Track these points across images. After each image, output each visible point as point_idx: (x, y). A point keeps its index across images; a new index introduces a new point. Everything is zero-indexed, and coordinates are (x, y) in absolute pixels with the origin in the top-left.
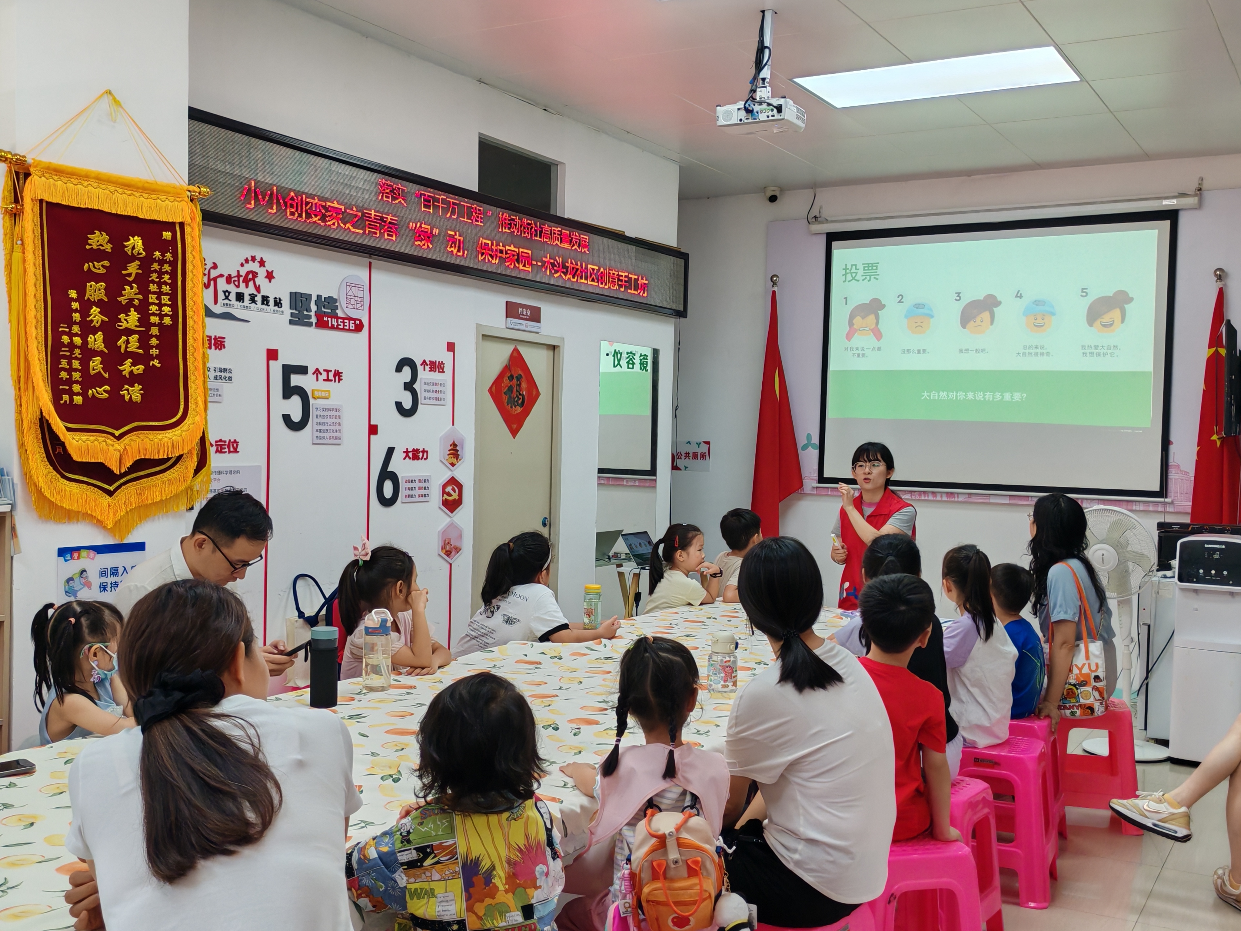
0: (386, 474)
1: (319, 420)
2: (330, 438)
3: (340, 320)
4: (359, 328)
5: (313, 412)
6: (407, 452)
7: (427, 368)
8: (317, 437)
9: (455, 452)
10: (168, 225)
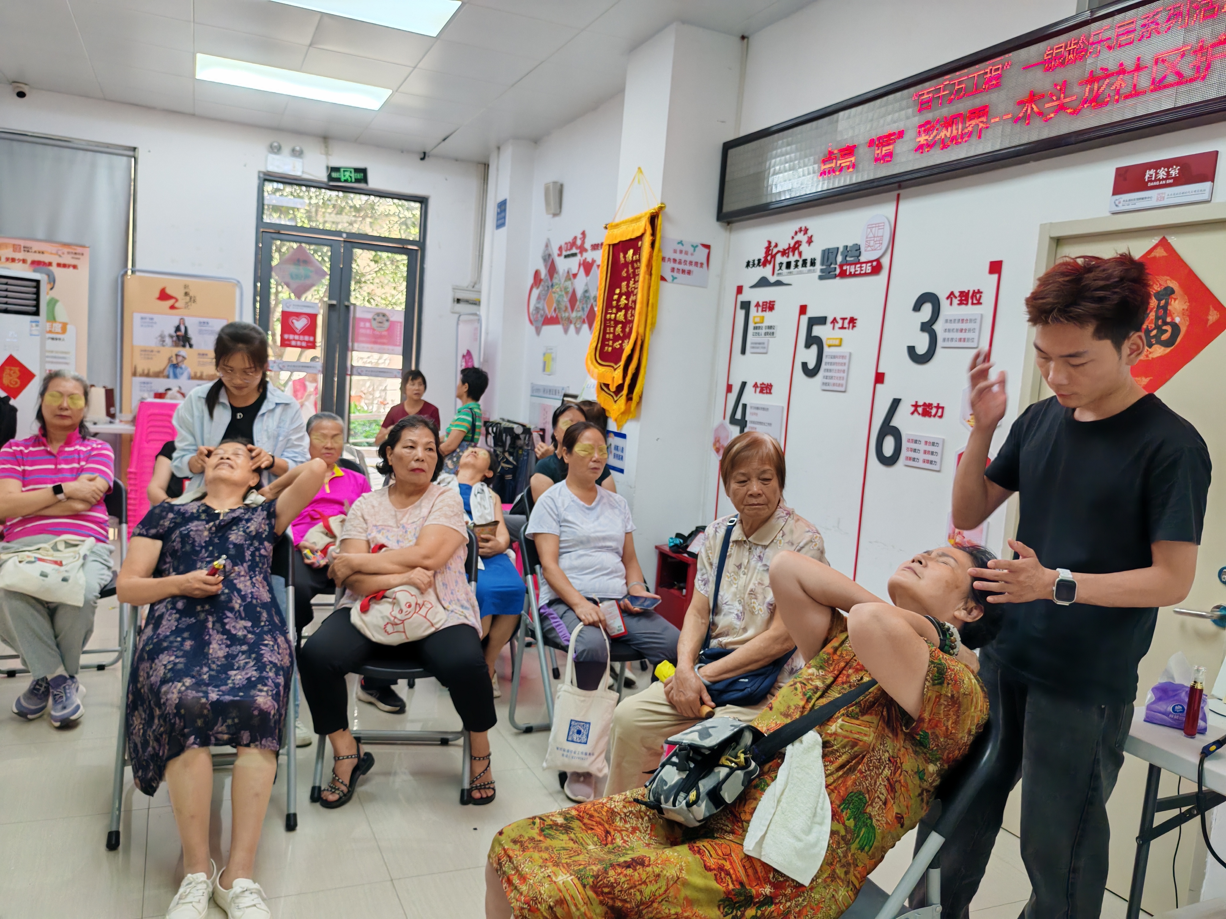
0: (888, 429)
1: (827, 367)
2: (834, 385)
3: (857, 266)
4: (877, 269)
5: (824, 360)
6: (916, 406)
7: (956, 301)
8: (825, 384)
10: (640, 238)
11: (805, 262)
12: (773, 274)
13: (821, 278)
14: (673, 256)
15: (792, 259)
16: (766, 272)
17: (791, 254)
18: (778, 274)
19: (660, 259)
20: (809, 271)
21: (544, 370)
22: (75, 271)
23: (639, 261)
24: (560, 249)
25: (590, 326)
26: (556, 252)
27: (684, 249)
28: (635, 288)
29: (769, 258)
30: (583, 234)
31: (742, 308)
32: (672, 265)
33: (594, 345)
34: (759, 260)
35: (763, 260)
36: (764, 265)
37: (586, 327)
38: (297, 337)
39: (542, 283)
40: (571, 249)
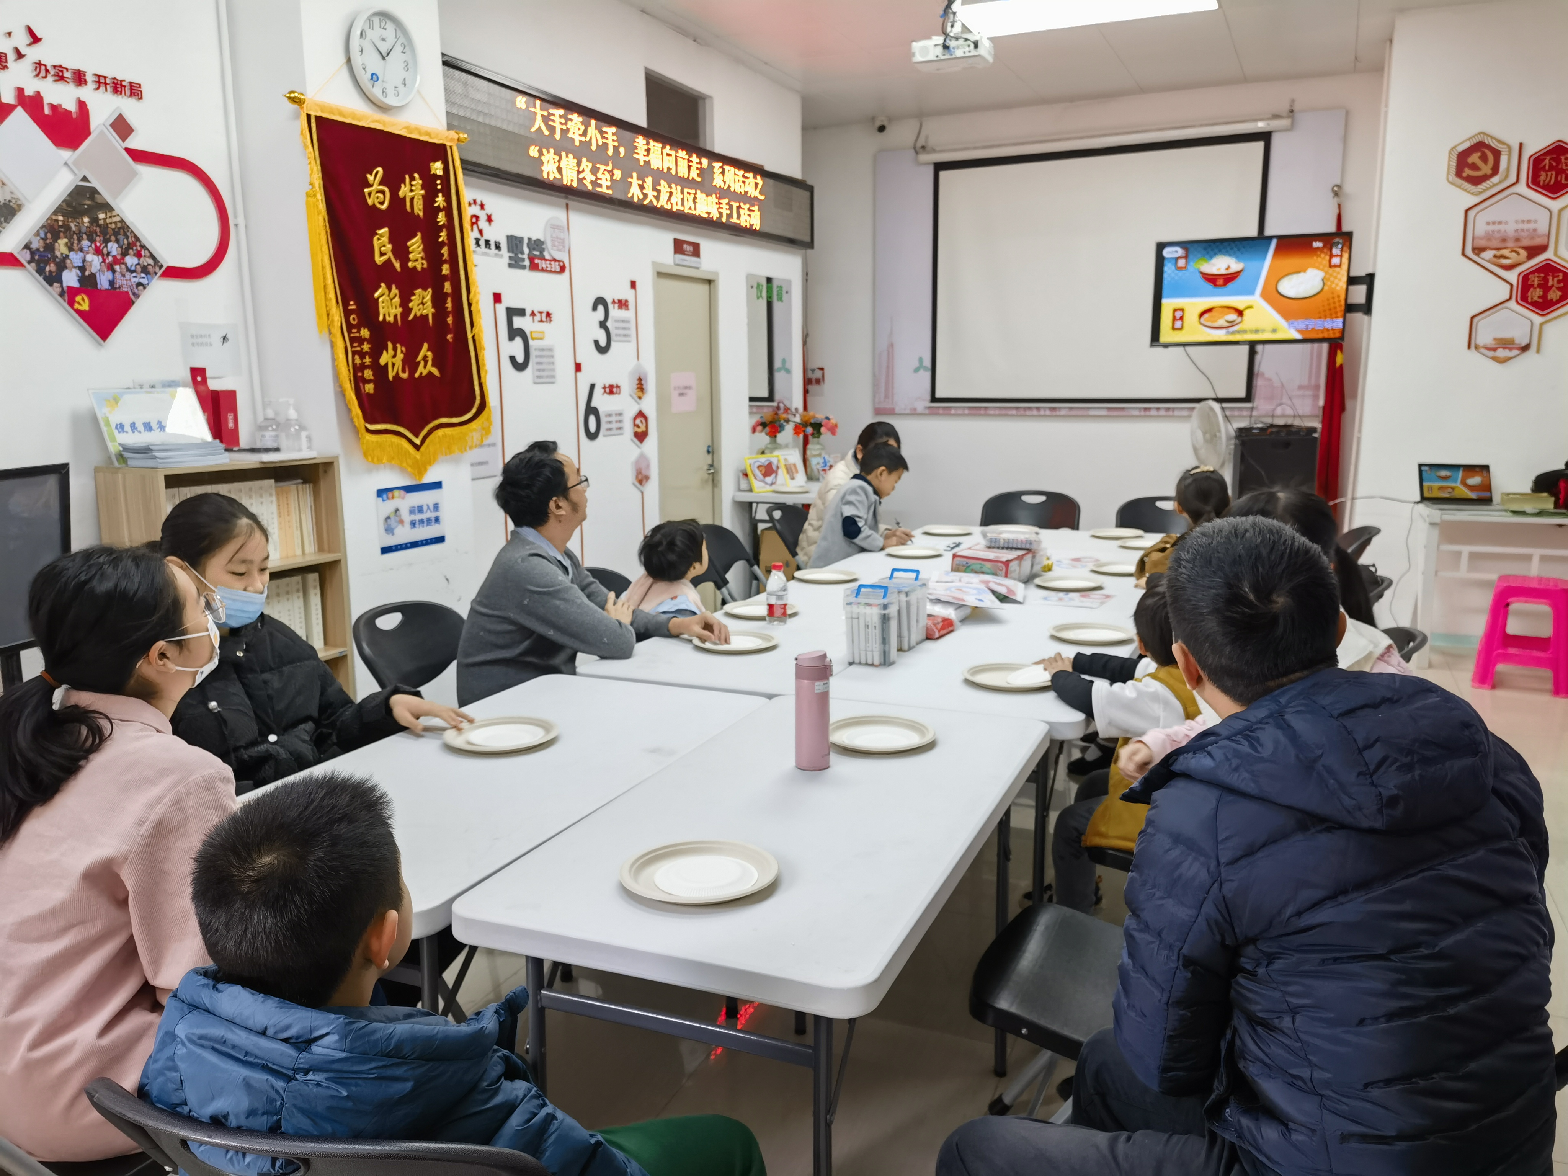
0: (591, 410)
1: (539, 360)
2: (547, 377)
3: (548, 262)
4: (563, 269)
5: (533, 353)
6: (604, 388)
7: (616, 306)
8: (538, 377)
9: (641, 386)
13: (510, 266)
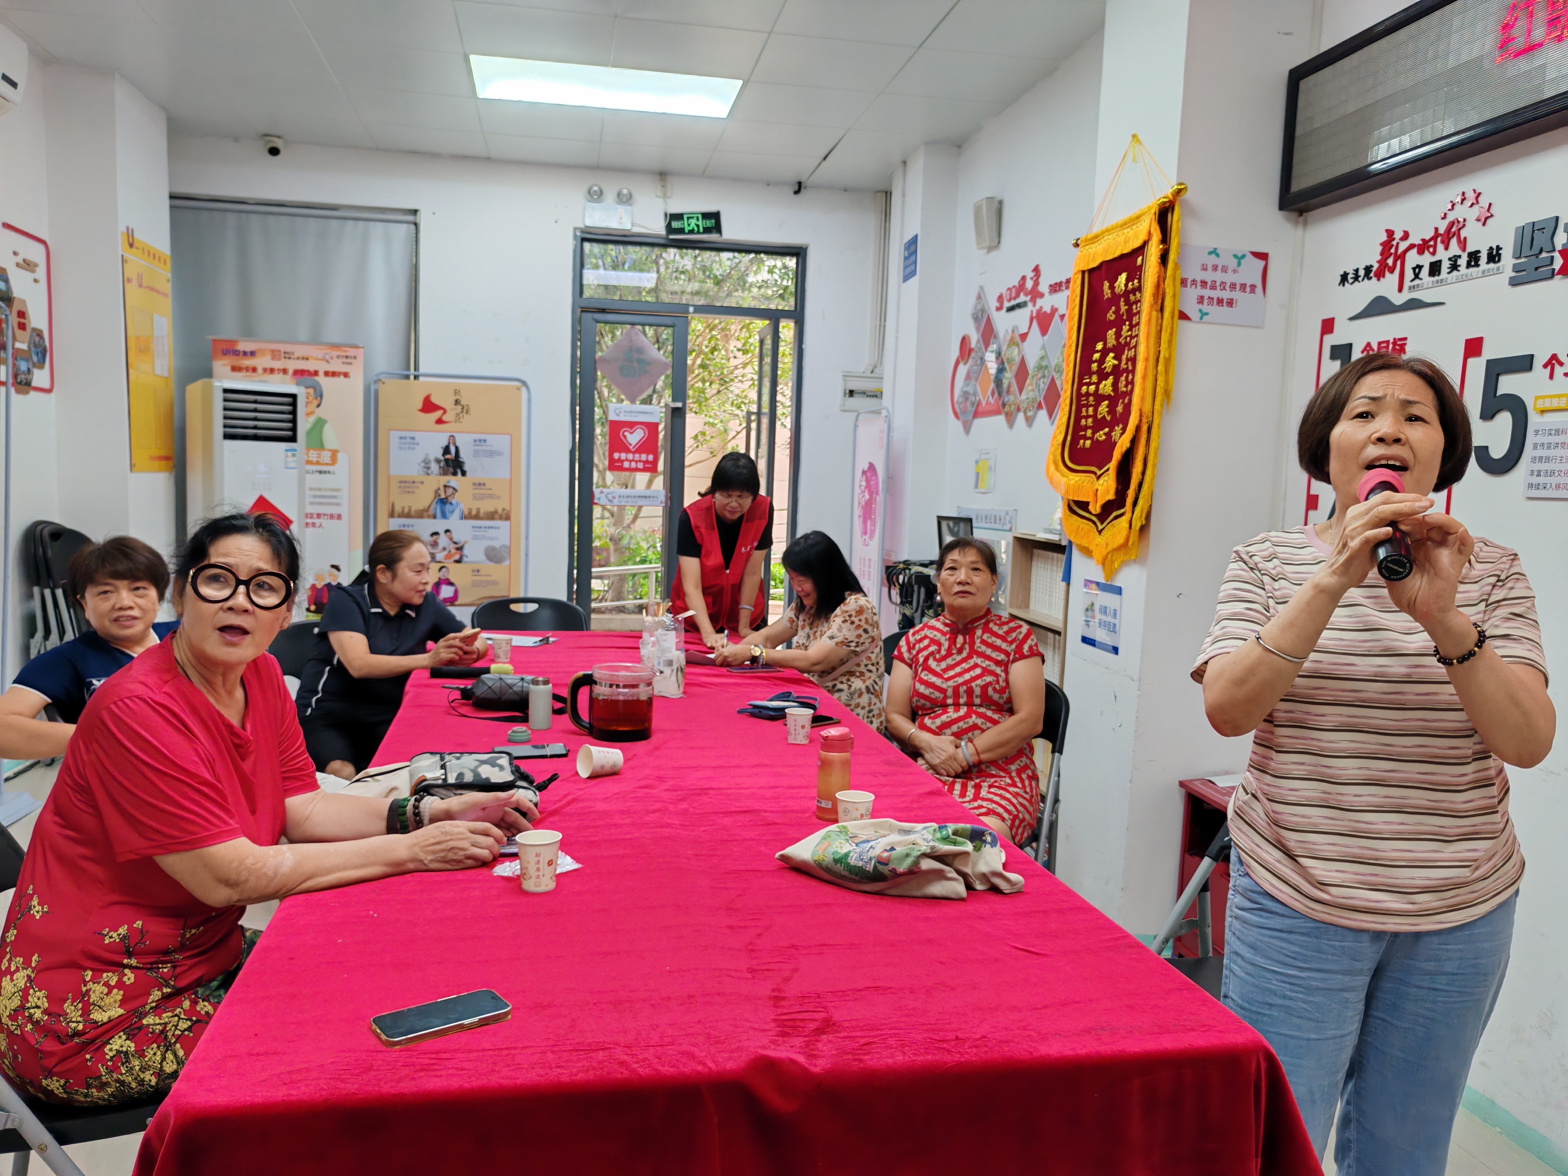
1: (1541, 453)
2: (1558, 487)
5: (1531, 440)
8: (1531, 486)
10: (1140, 250)
11: (1474, 259)
12: (1400, 289)
13: (1514, 283)
14: (1200, 276)
15: (1443, 255)
16: (1387, 287)
17: (1440, 247)
18: (1411, 288)
19: (1178, 282)
20: (1484, 274)
21: (976, 486)
22: (347, 380)
23: (1139, 289)
24: (1000, 298)
25: (1050, 414)
26: (993, 304)
27: (1220, 262)
28: (1132, 337)
29: (1390, 261)
30: (1036, 270)
31: (1333, 357)
32: (1200, 291)
33: (1061, 438)
34: (1368, 269)
35: (1376, 266)
36: (1380, 275)
37: (1043, 414)
38: (630, 456)
39: (973, 355)
40: (1017, 296)
